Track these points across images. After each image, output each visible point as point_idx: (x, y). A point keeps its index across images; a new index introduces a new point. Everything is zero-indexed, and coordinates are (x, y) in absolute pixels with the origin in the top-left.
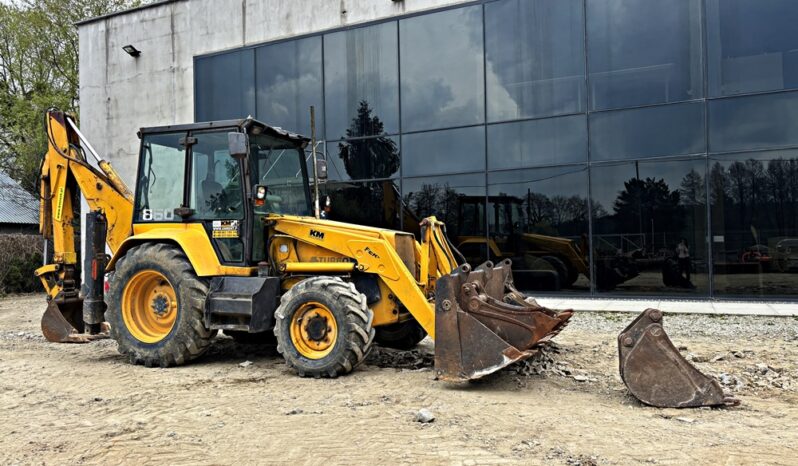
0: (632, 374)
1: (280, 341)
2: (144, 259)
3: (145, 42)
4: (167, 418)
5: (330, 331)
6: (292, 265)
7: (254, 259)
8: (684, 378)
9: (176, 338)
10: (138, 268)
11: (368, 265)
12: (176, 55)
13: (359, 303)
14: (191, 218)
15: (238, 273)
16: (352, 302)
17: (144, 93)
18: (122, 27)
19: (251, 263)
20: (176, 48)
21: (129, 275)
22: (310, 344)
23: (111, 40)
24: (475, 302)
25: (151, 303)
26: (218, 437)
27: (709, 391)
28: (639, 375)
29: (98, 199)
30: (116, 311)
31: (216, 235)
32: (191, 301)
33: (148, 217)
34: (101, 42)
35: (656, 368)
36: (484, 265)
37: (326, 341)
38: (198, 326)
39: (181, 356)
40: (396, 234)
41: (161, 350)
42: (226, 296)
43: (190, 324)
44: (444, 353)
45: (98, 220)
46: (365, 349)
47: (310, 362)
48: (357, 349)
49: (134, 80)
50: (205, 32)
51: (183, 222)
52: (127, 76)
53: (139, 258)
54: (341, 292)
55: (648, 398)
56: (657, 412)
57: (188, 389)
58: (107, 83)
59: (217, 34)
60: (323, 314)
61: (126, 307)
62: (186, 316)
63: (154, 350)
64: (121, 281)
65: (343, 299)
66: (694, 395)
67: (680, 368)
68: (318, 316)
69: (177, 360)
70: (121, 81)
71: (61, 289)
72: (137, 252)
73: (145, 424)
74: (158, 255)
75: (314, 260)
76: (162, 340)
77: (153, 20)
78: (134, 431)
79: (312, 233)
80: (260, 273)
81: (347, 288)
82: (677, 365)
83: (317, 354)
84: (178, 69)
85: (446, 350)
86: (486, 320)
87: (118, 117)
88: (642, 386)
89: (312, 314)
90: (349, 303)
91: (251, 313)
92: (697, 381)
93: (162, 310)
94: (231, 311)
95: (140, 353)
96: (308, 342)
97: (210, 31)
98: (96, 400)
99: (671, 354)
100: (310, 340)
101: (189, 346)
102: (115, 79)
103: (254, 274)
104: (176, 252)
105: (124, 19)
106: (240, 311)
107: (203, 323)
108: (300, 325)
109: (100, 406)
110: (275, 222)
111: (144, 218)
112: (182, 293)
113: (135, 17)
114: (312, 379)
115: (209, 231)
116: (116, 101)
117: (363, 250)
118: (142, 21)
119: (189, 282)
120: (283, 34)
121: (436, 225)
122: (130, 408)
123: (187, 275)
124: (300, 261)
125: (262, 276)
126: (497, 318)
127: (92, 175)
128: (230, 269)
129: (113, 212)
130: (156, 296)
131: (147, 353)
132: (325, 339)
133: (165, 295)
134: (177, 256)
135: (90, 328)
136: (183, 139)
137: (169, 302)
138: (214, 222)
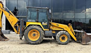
1: (58, 40)
10: (32, 29)
14: (38, 22)
21: (30, 30)
29: (9, 17)
32: (43, 34)
44: (83, 41)
47: (63, 43)
60: (64, 36)
64: (28, 31)
74: (36, 27)
83: (64, 41)
89: (62, 36)
93: (35, 36)
94: (48, 36)
95: (32, 43)
96: (62, 40)
110: (51, 23)
111: (29, 21)
112: (41, 33)
117: (65, 27)
127: (8, 13)
128: (46, 30)
129: (12, 20)
130: (33, 33)
131: (34, 43)
132: (64, 39)
133: (35, 33)
134: (40, 27)
135: (21, 39)
136: (37, 9)
137: (36, 34)
138: (42, 23)
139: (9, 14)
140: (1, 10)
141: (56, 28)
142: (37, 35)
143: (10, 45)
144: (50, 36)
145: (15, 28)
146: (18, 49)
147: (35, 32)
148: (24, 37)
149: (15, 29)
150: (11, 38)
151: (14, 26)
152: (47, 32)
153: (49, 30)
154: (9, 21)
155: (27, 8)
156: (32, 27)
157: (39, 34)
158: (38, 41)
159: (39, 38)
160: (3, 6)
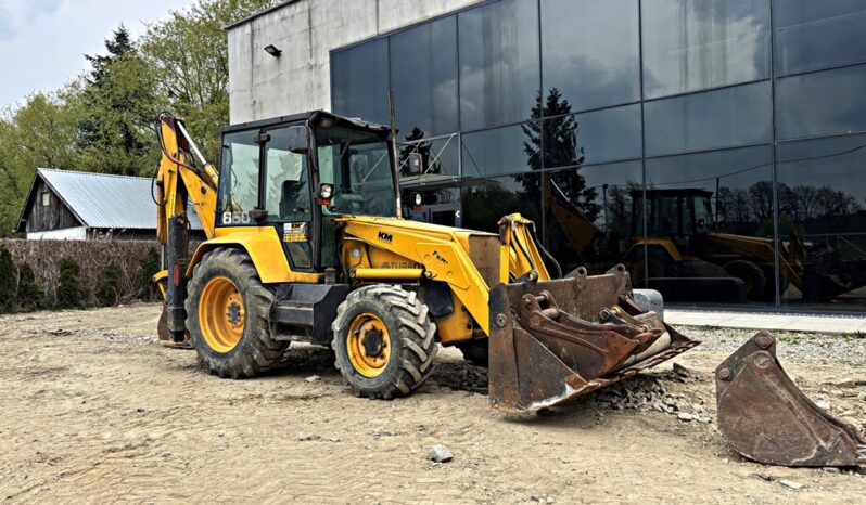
0: (728, 418)
1: (337, 355)
2: (216, 265)
3: (285, 41)
4: (181, 435)
5: (386, 346)
6: (363, 271)
7: (323, 265)
8: (801, 427)
9: (244, 348)
10: (211, 274)
11: (437, 272)
12: (313, 51)
13: (415, 316)
14: (264, 220)
15: (307, 280)
16: (406, 314)
18: (265, 27)
19: (319, 269)
20: (313, 44)
21: (204, 281)
22: (367, 360)
23: (256, 42)
24: (536, 317)
25: (227, 311)
26: (210, 461)
27: (836, 447)
28: (738, 419)
29: (203, 204)
30: (194, 319)
31: (287, 239)
32: (257, 310)
33: (227, 220)
34: (248, 44)
35: (762, 411)
36: (576, 271)
37: (383, 357)
38: (263, 335)
39: (248, 367)
40: (471, 236)
41: (231, 360)
42: (290, 305)
43: (256, 334)
44: (499, 378)
45: (179, 224)
46: (423, 369)
47: (366, 380)
48: (411, 368)
49: (276, 81)
50: (339, 24)
51: (257, 225)
52: (270, 77)
53: (211, 264)
54: (394, 303)
55: (750, 451)
56: (760, 470)
57: (231, 404)
58: (252, 86)
59: (351, 24)
60: (380, 326)
61: (203, 315)
62: (252, 325)
63: (225, 361)
64: (198, 288)
65: (396, 310)
66: (815, 451)
67: (795, 413)
68: (374, 329)
69: (245, 371)
70: (264, 83)
72: (211, 258)
73: (154, 441)
74: (227, 260)
75: (386, 266)
76: (232, 350)
77: (293, 17)
78: (135, 448)
79: (380, 235)
80: (326, 280)
81: (404, 298)
82: (792, 408)
84: (315, 65)
85: (501, 375)
86: (550, 339)
88: (741, 434)
89: (368, 326)
90: (403, 316)
91: (312, 323)
92: (820, 431)
93: (236, 319)
94: (295, 321)
95: (214, 363)
96: (364, 358)
97: (345, 22)
98: (139, 411)
99: (783, 394)
100: (367, 355)
101: (255, 357)
102: (260, 81)
103: (321, 281)
104: (244, 257)
105: (267, 19)
106: (302, 321)
107: (269, 333)
108: (357, 338)
109: (138, 417)
110: (345, 224)
111: (225, 222)
112: (248, 301)
113: (276, 16)
114: (367, 399)
115: (281, 235)
116: (261, 104)
117: (431, 254)
118: (283, 19)
119: (255, 289)
120: (416, 18)
121: (519, 224)
122: (158, 422)
124: (371, 266)
125: (329, 283)
126: (562, 338)
127: (197, 179)
128: (299, 276)
130: (230, 303)
131: (219, 363)
132: (381, 355)
133: (239, 303)
135: (173, 335)
138: (285, 225)
139: (204, 184)
140: (174, 167)
141: (389, 260)
157: (243, 310)
158: (237, 356)
160: (184, 144)
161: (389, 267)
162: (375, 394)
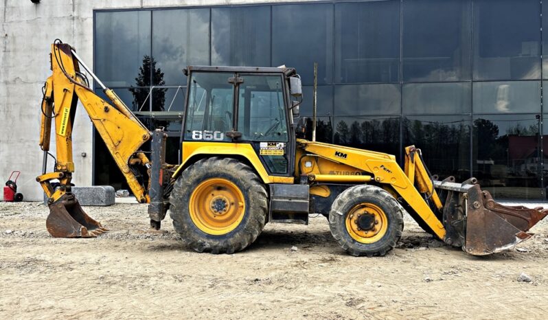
1: (338, 231)
2: (214, 170)
5: (377, 223)
10: (207, 176)
11: (384, 178)
12: (76, 6)
14: (239, 139)
15: (284, 181)
17: (43, 33)
19: (291, 175)
21: (198, 181)
22: (359, 233)
24: (491, 203)
29: (104, 120)
30: (184, 210)
31: (263, 153)
32: (259, 202)
33: (198, 137)
39: (247, 243)
41: (230, 239)
44: (474, 237)
47: (364, 245)
49: (33, 22)
51: (233, 142)
52: (25, 18)
58: (4, 22)
60: (371, 211)
62: (255, 213)
63: (223, 241)
64: (190, 187)
68: (367, 213)
70: (20, 22)
71: (64, 193)
74: (227, 167)
75: (332, 173)
76: (230, 233)
83: (369, 239)
84: (78, 18)
85: (475, 235)
87: (15, 51)
89: (362, 211)
91: (307, 211)
93: (221, 209)
96: (357, 232)
100: (359, 230)
102: (14, 20)
110: (306, 145)
111: (194, 137)
112: (251, 197)
115: (257, 150)
116: (14, 38)
117: (379, 167)
119: (257, 188)
123: (254, 182)
124: (321, 173)
125: (304, 184)
126: (505, 213)
127: (98, 100)
128: (277, 179)
129: (120, 131)
130: (214, 198)
131: (216, 243)
132: (373, 229)
133: (224, 198)
134: (244, 168)
135: (156, 224)
136: (232, 78)
137: (228, 203)
138: (261, 143)
139: (107, 104)
140: (70, 87)
141: (335, 169)
142: (233, 208)
143: (104, 254)
144: (298, 209)
145: (132, 176)
146: (140, 268)
147: (222, 192)
148: (172, 217)
149: (131, 180)
150: (114, 222)
151: (129, 165)
152: (284, 191)
153: (297, 182)
154: (105, 141)
155: (186, 74)
156: (206, 164)
157: (243, 203)
158: (237, 235)
159: (244, 221)
160: (77, 68)
161: (334, 174)
162: (374, 253)
